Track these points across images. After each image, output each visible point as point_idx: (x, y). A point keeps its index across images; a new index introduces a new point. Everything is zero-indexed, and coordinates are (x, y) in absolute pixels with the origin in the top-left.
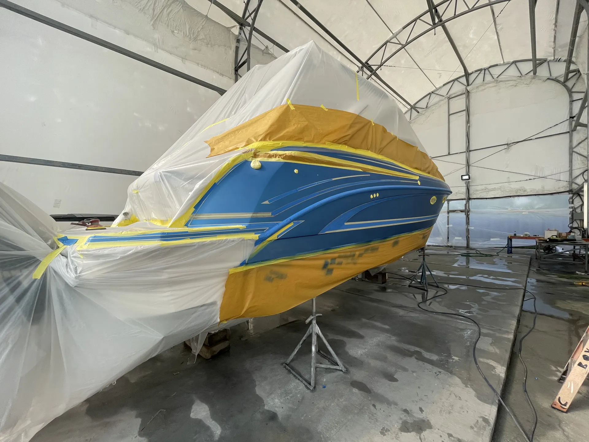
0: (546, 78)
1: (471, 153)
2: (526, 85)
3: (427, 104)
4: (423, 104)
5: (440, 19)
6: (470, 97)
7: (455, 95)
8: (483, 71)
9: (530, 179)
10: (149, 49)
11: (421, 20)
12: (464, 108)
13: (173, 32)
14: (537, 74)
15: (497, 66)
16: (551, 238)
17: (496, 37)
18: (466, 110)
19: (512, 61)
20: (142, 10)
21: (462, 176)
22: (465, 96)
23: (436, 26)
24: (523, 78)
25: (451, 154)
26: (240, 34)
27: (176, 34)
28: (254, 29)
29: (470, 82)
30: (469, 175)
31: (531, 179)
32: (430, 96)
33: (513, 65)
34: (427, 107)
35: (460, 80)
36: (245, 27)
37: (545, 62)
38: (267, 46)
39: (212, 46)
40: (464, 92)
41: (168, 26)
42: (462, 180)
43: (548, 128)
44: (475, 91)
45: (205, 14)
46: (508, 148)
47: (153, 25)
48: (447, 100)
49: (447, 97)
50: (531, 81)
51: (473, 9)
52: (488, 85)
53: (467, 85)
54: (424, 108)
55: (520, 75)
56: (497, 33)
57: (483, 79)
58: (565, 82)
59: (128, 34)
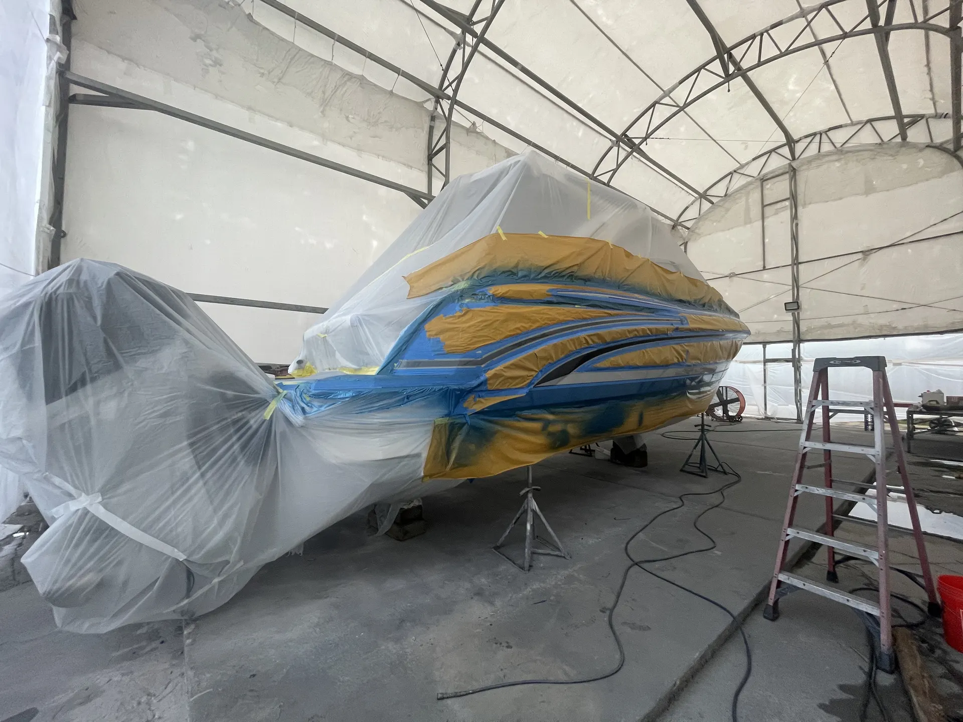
0: (923, 146)
1: (801, 267)
2: (890, 158)
3: (727, 190)
4: (720, 190)
5: (737, 67)
6: (797, 177)
7: (772, 175)
8: (818, 137)
9: (902, 309)
10: (316, 143)
11: (706, 70)
12: (788, 195)
13: (347, 118)
14: (908, 140)
15: (842, 127)
16: (928, 405)
17: (833, 87)
18: (791, 197)
19: (865, 119)
20: (309, 94)
21: (785, 304)
22: (788, 177)
23: (730, 78)
24: (885, 146)
25: (766, 268)
26: (436, 109)
27: (352, 120)
28: (456, 102)
29: (797, 155)
30: (798, 302)
31: (905, 309)
32: (731, 177)
33: (868, 126)
34: (726, 195)
35: (780, 151)
36: (443, 100)
37: (921, 119)
38: (474, 122)
39: (396, 130)
40: (787, 170)
41: (341, 110)
42: (786, 310)
43: (931, 226)
44: (804, 167)
45: (390, 89)
46: (864, 259)
47: (322, 112)
48: (759, 183)
49: (760, 178)
50: (898, 152)
51: (788, 52)
52: (827, 159)
53: (791, 159)
54: (722, 197)
55: (879, 141)
56: (834, 81)
57: (818, 150)
58: (956, 150)
59: (291, 126)
